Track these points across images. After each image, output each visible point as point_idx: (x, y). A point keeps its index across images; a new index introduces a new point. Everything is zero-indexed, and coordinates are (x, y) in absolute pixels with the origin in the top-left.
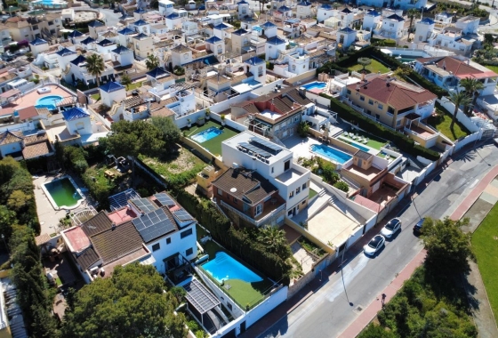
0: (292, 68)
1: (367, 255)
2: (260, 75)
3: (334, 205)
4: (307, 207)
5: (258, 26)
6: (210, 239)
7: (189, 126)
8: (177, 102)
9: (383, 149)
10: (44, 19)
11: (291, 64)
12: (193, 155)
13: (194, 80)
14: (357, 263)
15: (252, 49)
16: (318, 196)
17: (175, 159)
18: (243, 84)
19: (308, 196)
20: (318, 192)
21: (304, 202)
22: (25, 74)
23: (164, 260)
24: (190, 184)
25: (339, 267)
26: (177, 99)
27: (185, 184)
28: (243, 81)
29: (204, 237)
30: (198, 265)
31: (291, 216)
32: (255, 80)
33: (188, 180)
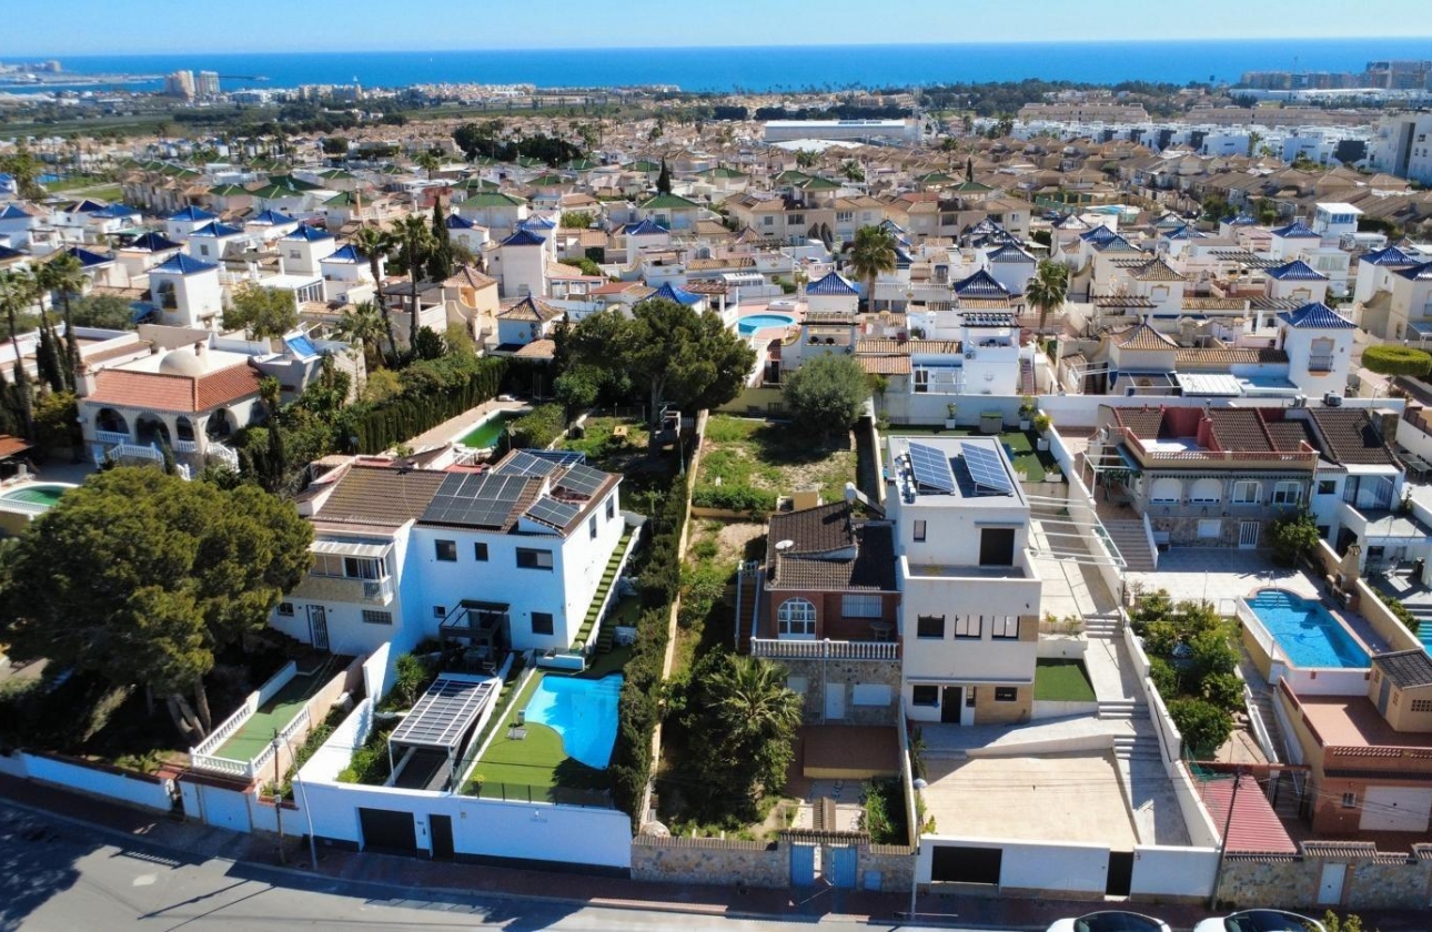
2: (1319, 368)
3: (1125, 766)
4: (1023, 721)
7: (951, 424)
10: (982, 207)
13: (1096, 338)
16: (1095, 714)
17: (798, 462)
18: (1231, 377)
19: (1029, 680)
20: (1100, 698)
21: (1006, 693)
22: (774, 265)
23: (466, 604)
24: (761, 521)
25: (901, 916)
26: (959, 350)
27: (744, 513)
28: (1235, 367)
29: (627, 625)
30: (542, 668)
31: (933, 713)
32: (1291, 378)
33: (757, 505)
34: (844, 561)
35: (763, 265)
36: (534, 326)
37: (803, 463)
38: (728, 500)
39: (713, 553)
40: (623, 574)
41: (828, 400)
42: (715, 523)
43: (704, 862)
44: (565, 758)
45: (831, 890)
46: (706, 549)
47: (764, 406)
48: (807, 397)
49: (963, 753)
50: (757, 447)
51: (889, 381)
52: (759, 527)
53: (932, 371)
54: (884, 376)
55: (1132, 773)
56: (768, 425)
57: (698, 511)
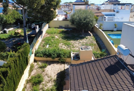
8: (113, 13)
24: (63, 63)
26: (114, 11)
27: (57, 59)
33: (62, 56)
37: (78, 40)
38: (50, 54)
39: (39, 82)
42: (44, 64)
46: (37, 80)
47: (64, 26)
48: (78, 18)
50: (62, 35)
51: (98, 17)
53: (107, 17)
54: (97, 16)
56: (65, 30)
57: (37, 59)
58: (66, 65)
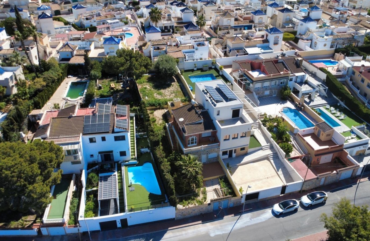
0: (313, 45)
1: (273, 212)
2: (276, 43)
3: (272, 161)
4: (247, 154)
5: (306, 9)
6: (149, 151)
7: (195, 69)
8: (192, 50)
9: (355, 129)
11: (314, 41)
12: (180, 89)
13: (221, 38)
14: (259, 215)
15: (291, 25)
16: (262, 149)
17: (164, 88)
18: (257, 48)
19: (248, 145)
20: (262, 145)
21: (243, 149)
22: (120, 16)
23: (100, 153)
24: (163, 108)
25: (240, 212)
26: (193, 48)
27: (158, 107)
28: (258, 45)
29: (143, 148)
30: (126, 165)
31: (227, 156)
32: (270, 47)
34: (201, 123)
35: (118, 16)
36: (72, 53)
37: (166, 88)
39: (155, 121)
40: (136, 133)
41: (169, 69)
42: (152, 111)
43: (193, 212)
44: (149, 193)
45: (222, 210)
46: (153, 120)
49: (236, 165)
50: (151, 84)
51: (179, 60)
52: (163, 110)
54: (178, 58)
55: (274, 163)
56: (150, 76)
58: (165, 110)
